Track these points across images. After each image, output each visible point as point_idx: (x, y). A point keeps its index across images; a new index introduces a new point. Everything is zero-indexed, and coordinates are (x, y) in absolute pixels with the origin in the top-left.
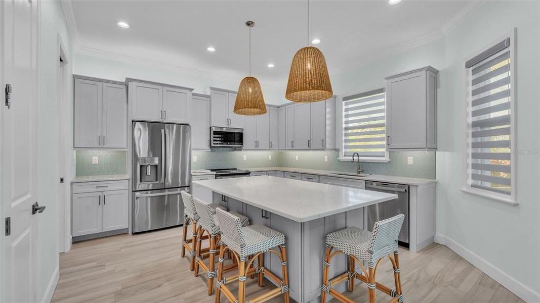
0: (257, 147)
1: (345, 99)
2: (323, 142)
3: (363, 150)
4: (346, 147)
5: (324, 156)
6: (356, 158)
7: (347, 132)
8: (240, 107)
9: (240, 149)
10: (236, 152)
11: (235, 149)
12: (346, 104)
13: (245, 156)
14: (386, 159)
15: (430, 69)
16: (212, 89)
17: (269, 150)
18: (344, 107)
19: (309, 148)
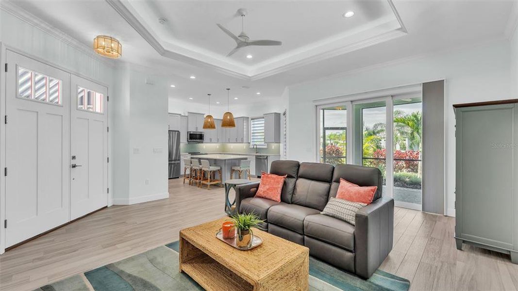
0: (211, 141)
1: (252, 119)
2: (242, 139)
3: (258, 143)
4: (253, 142)
5: (243, 146)
6: (255, 147)
7: (254, 134)
8: (205, 127)
9: (202, 142)
10: (200, 144)
11: (199, 142)
12: (253, 122)
13: (204, 146)
14: (266, 147)
15: (276, 113)
16: (189, 113)
17: (217, 143)
18: (252, 123)
19: (237, 142)
